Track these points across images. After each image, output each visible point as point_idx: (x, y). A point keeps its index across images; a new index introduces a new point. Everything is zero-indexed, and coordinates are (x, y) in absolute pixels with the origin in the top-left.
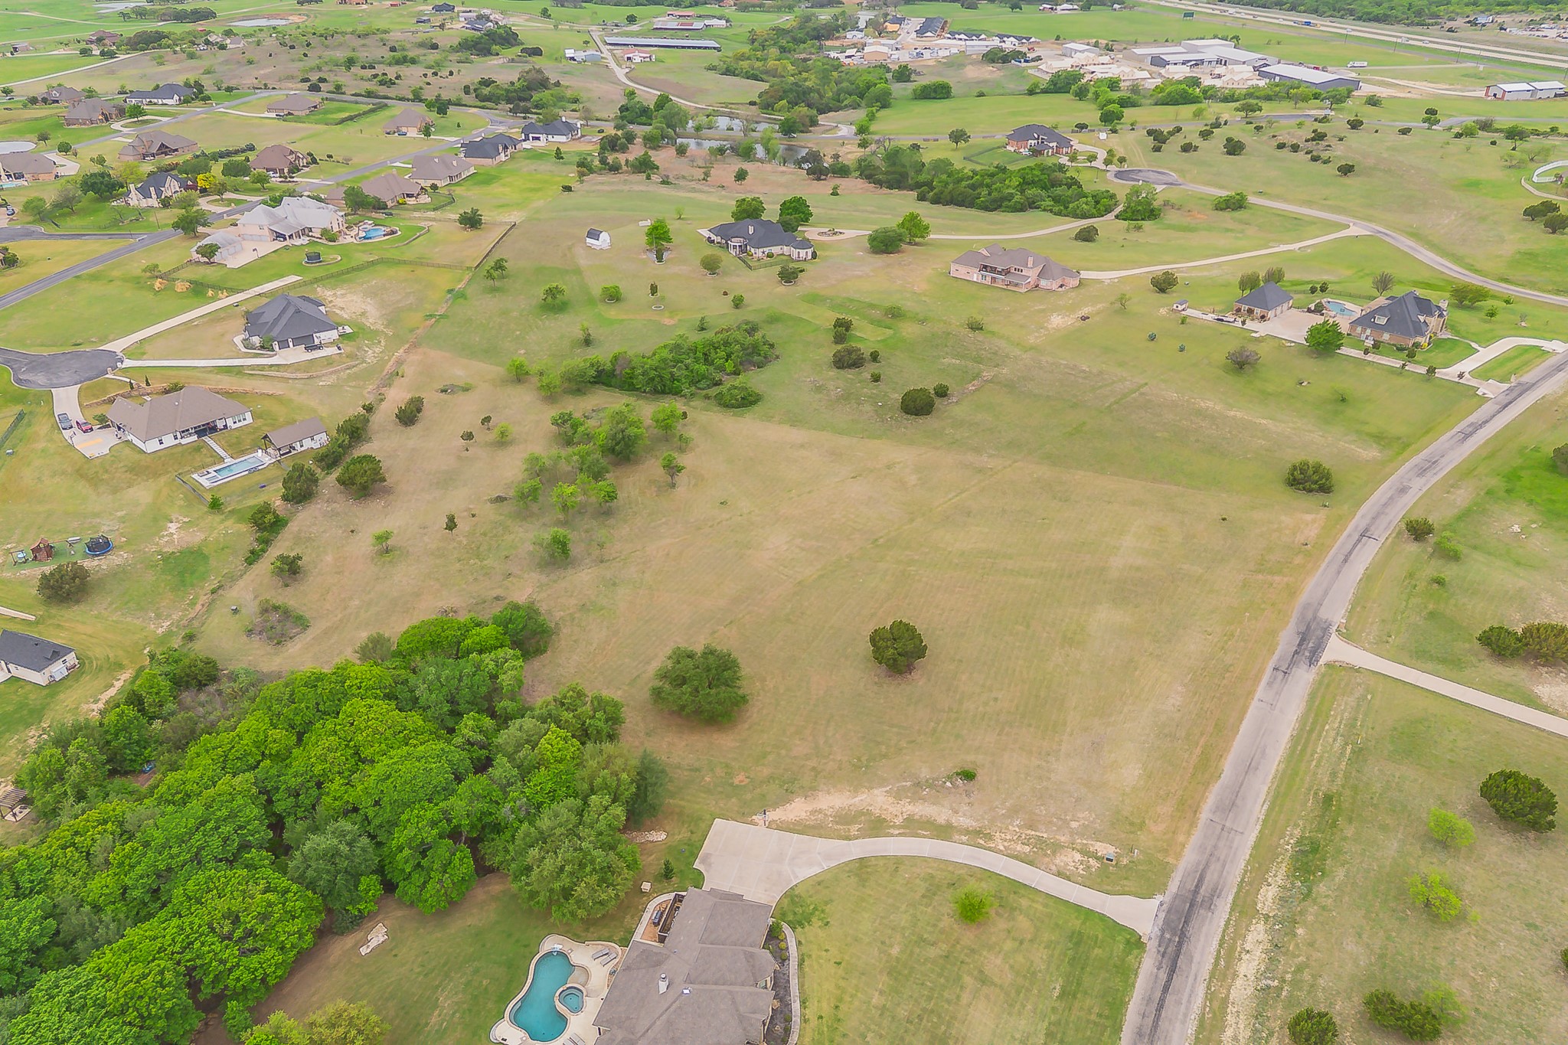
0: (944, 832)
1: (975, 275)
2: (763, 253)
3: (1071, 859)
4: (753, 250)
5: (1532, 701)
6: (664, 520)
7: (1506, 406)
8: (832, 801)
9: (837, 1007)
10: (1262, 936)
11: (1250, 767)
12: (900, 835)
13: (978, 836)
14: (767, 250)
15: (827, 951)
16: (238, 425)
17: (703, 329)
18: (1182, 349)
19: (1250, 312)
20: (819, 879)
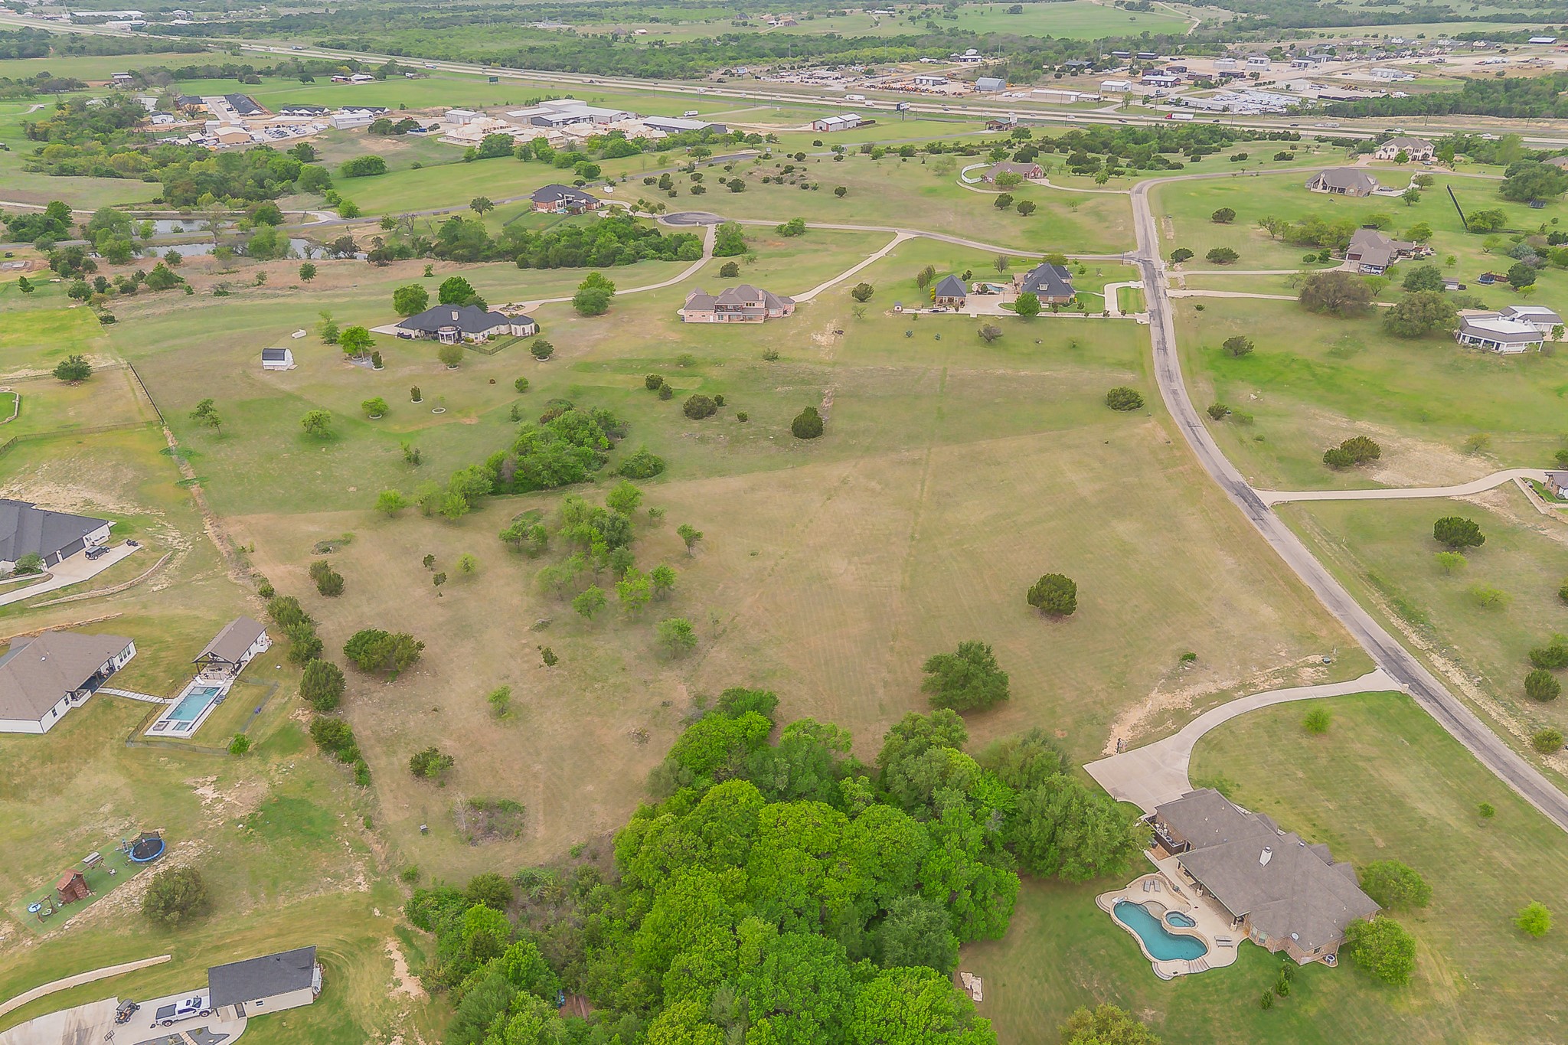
0: (1224, 697)
1: (711, 317)
2: (483, 336)
3: (1307, 673)
4: (472, 336)
5: (1379, 486)
6: (721, 586)
7: (1162, 324)
8: (1135, 715)
9: (1314, 825)
10: (1442, 661)
11: (1319, 580)
12: (1202, 713)
13: (1246, 688)
14: (486, 333)
15: (1261, 800)
16: (126, 661)
17: (518, 419)
18: (938, 338)
19: (951, 301)
20: (1196, 763)
